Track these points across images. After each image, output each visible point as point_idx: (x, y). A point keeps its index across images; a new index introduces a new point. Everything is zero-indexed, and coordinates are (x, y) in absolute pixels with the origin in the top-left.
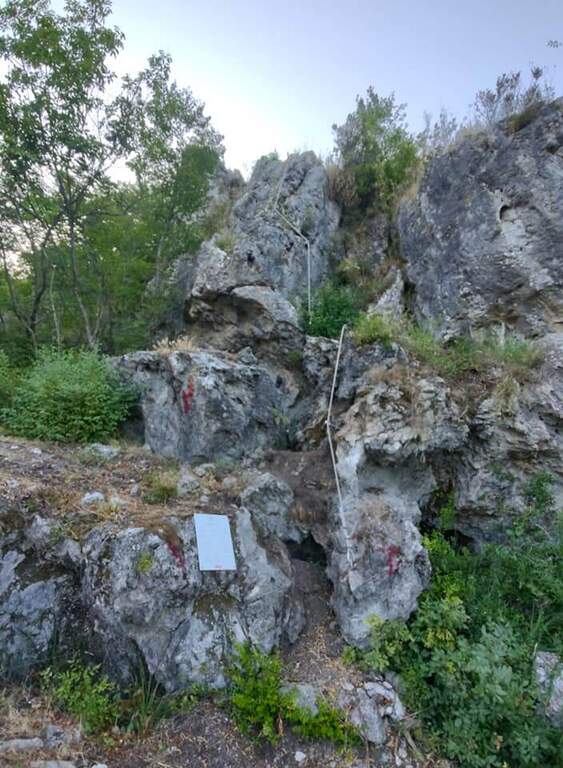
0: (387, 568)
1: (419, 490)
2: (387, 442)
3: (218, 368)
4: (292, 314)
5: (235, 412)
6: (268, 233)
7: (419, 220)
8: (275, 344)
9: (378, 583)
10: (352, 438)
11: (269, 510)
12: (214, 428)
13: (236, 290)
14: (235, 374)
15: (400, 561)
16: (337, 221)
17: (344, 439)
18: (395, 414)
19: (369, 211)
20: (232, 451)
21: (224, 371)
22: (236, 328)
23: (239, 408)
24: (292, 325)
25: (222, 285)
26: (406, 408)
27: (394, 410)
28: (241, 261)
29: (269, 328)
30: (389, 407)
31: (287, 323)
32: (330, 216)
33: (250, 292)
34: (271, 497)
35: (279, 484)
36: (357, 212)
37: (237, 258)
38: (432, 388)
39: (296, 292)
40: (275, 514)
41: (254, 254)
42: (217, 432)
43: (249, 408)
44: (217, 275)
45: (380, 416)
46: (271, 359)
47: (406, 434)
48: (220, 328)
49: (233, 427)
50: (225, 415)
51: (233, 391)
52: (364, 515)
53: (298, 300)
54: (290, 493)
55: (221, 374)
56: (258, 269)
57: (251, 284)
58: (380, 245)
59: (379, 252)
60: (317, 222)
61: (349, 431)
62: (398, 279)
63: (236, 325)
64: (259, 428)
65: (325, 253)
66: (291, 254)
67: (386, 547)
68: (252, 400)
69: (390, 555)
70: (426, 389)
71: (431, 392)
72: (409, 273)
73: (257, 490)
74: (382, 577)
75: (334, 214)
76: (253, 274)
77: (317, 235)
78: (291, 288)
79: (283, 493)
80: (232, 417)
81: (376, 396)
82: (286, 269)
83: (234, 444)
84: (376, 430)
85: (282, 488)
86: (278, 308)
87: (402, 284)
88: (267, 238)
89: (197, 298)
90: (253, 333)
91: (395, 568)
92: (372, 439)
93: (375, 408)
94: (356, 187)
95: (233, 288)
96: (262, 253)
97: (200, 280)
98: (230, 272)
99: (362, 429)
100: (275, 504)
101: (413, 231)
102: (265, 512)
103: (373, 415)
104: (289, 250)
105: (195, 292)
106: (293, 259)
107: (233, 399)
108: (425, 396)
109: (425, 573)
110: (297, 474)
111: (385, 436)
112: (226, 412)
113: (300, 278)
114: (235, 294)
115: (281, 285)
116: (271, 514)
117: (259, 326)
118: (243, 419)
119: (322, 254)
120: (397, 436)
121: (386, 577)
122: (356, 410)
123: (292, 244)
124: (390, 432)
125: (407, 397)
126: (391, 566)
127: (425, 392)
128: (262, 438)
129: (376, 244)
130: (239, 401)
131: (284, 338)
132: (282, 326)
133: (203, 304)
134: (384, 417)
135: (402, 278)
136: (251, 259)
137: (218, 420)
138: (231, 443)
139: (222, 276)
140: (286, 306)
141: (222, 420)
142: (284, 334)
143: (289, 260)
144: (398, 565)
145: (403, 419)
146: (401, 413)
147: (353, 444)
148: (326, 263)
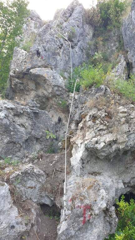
0: (82, 219)
1: (129, 175)
2: (97, 142)
3: (8, 107)
4: (61, 81)
5: (19, 132)
6: (48, 39)
7: (131, 27)
8: (54, 99)
9: (76, 229)
10: (79, 142)
11: (28, 185)
12: (6, 141)
13: (31, 70)
14: (18, 110)
15: (91, 215)
16: (91, 35)
17: (75, 143)
18: (102, 126)
19: (109, 27)
20: (19, 154)
21: (12, 109)
22: (35, 92)
23: (22, 129)
24: (62, 87)
25: (24, 68)
26: (108, 122)
27: (101, 124)
28: (33, 55)
29: (50, 90)
30: (97, 122)
31: (58, 86)
32: (87, 31)
33: (38, 70)
34: (30, 178)
35: (35, 170)
36: (102, 29)
37: (31, 53)
38: (126, 110)
39: (65, 70)
40: (32, 188)
41: (40, 51)
42: (8, 143)
43: (29, 130)
44: (21, 63)
45: (93, 127)
46: (55, 108)
47: (109, 138)
48: (28, 93)
49: (17, 140)
50: (12, 133)
51: (19, 120)
52: (80, 186)
53: (66, 75)
54: (43, 176)
55: (11, 111)
56: (42, 58)
57: (39, 67)
58: (115, 45)
59: (114, 48)
60: (78, 35)
61: (78, 138)
62: (122, 60)
63: (35, 90)
64: (37, 141)
65: (84, 51)
66: (62, 50)
67: (83, 205)
68: (32, 125)
69: (85, 210)
70: (121, 111)
71: (125, 112)
72: (129, 57)
73: (20, 173)
74: (78, 225)
75: (89, 31)
76: (40, 61)
77: (78, 41)
78: (62, 68)
79: (39, 176)
80: (17, 135)
81: (90, 116)
82: (58, 58)
83: (20, 150)
84: (91, 136)
85: (37, 172)
86: (54, 79)
87: (125, 63)
88: (48, 42)
89: (13, 76)
90: (44, 94)
91: (87, 219)
92: (88, 141)
93: (90, 123)
94: (100, 15)
95: (29, 69)
96: (45, 50)
97: (13, 67)
98: (28, 61)
99: (84, 136)
100: (33, 182)
101: (129, 33)
102: (25, 186)
103: (89, 127)
104: (60, 48)
105: (11, 73)
106: (63, 52)
107: (19, 125)
108: (121, 115)
109: (113, 223)
110: (51, 165)
111: (95, 139)
112: (13, 131)
113: (67, 63)
114: (31, 73)
115: (56, 67)
116: (29, 187)
117: (46, 90)
118: (24, 135)
119: (82, 51)
120: (103, 139)
121: (81, 225)
122: (81, 126)
123: (62, 45)
124: (99, 137)
125: (109, 116)
126: (85, 218)
127: (121, 113)
128: (38, 147)
129: (112, 45)
130: (23, 126)
131: (58, 95)
132: (56, 88)
133: (17, 80)
134: (95, 128)
135: (125, 60)
136: (38, 53)
137: (8, 136)
138: (17, 150)
139: (23, 63)
140: (58, 78)
141: (11, 136)
142: (58, 93)
143: (61, 53)
144: (89, 217)
145: (107, 129)
146: (105, 125)
147: (79, 145)
148: (85, 56)
